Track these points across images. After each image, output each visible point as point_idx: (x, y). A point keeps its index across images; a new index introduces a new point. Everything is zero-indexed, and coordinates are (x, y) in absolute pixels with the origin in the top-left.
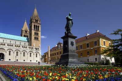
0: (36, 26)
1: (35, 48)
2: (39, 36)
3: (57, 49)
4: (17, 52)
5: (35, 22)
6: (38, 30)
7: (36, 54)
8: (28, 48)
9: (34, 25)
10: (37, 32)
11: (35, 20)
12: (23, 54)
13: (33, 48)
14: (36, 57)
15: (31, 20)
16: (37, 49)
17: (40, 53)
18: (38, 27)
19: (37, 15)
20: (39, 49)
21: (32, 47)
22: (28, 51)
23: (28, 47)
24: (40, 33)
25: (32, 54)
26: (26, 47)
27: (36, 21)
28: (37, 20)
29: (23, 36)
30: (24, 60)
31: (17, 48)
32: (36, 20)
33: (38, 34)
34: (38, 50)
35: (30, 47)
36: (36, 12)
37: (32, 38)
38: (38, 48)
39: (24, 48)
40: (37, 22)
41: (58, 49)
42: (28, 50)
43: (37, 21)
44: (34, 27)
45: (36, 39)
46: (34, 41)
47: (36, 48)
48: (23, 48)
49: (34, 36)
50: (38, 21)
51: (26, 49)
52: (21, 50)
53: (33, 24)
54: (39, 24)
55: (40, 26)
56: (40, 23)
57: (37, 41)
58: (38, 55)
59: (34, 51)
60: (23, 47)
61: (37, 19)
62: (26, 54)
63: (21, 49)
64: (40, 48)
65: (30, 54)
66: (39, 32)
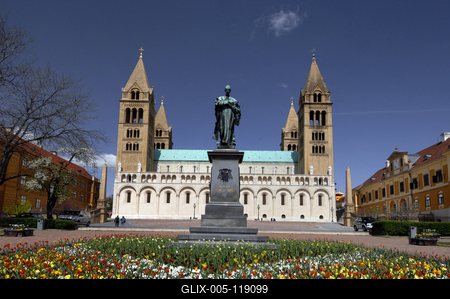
0: (318, 112)
1: (316, 179)
2: (327, 142)
3: (388, 175)
4: (264, 195)
5: (312, 101)
6: (324, 123)
7: (320, 196)
8: (293, 181)
9: (311, 113)
10: (319, 131)
11: (312, 97)
12: (279, 197)
13: (307, 179)
14: (320, 204)
15: (302, 99)
16: (320, 180)
17: (333, 193)
18: (324, 113)
19: (319, 80)
20: (326, 180)
21: (305, 177)
22: (293, 189)
23: (293, 178)
24: (329, 133)
25: (306, 198)
26: (289, 179)
27: (315, 100)
28: (320, 96)
29: (286, 148)
30: (284, 216)
31: (264, 182)
32: (315, 95)
33: (322, 136)
34: (325, 183)
35: (300, 177)
36: (314, 71)
37: (306, 149)
38: (323, 177)
39: (283, 183)
40: (320, 100)
41: (392, 174)
42: (294, 186)
43: (318, 98)
44: (311, 118)
45: (319, 150)
46: (310, 157)
47: (318, 177)
48: (278, 183)
49: (311, 145)
50: (323, 98)
51: (288, 183)
52: (274, 189)
53: (307, 110)
54: (326, 104)
55: (329, 110)
56: (329, 102)
57: (321, 158)
58: (325, 198)
59: (313, 187)
60: (278, 179)
61: (317, 93)
62: (288, 197)
63: (275, 185)
64: (330, 178)
65: (301, 196)
66: (325, 131)
